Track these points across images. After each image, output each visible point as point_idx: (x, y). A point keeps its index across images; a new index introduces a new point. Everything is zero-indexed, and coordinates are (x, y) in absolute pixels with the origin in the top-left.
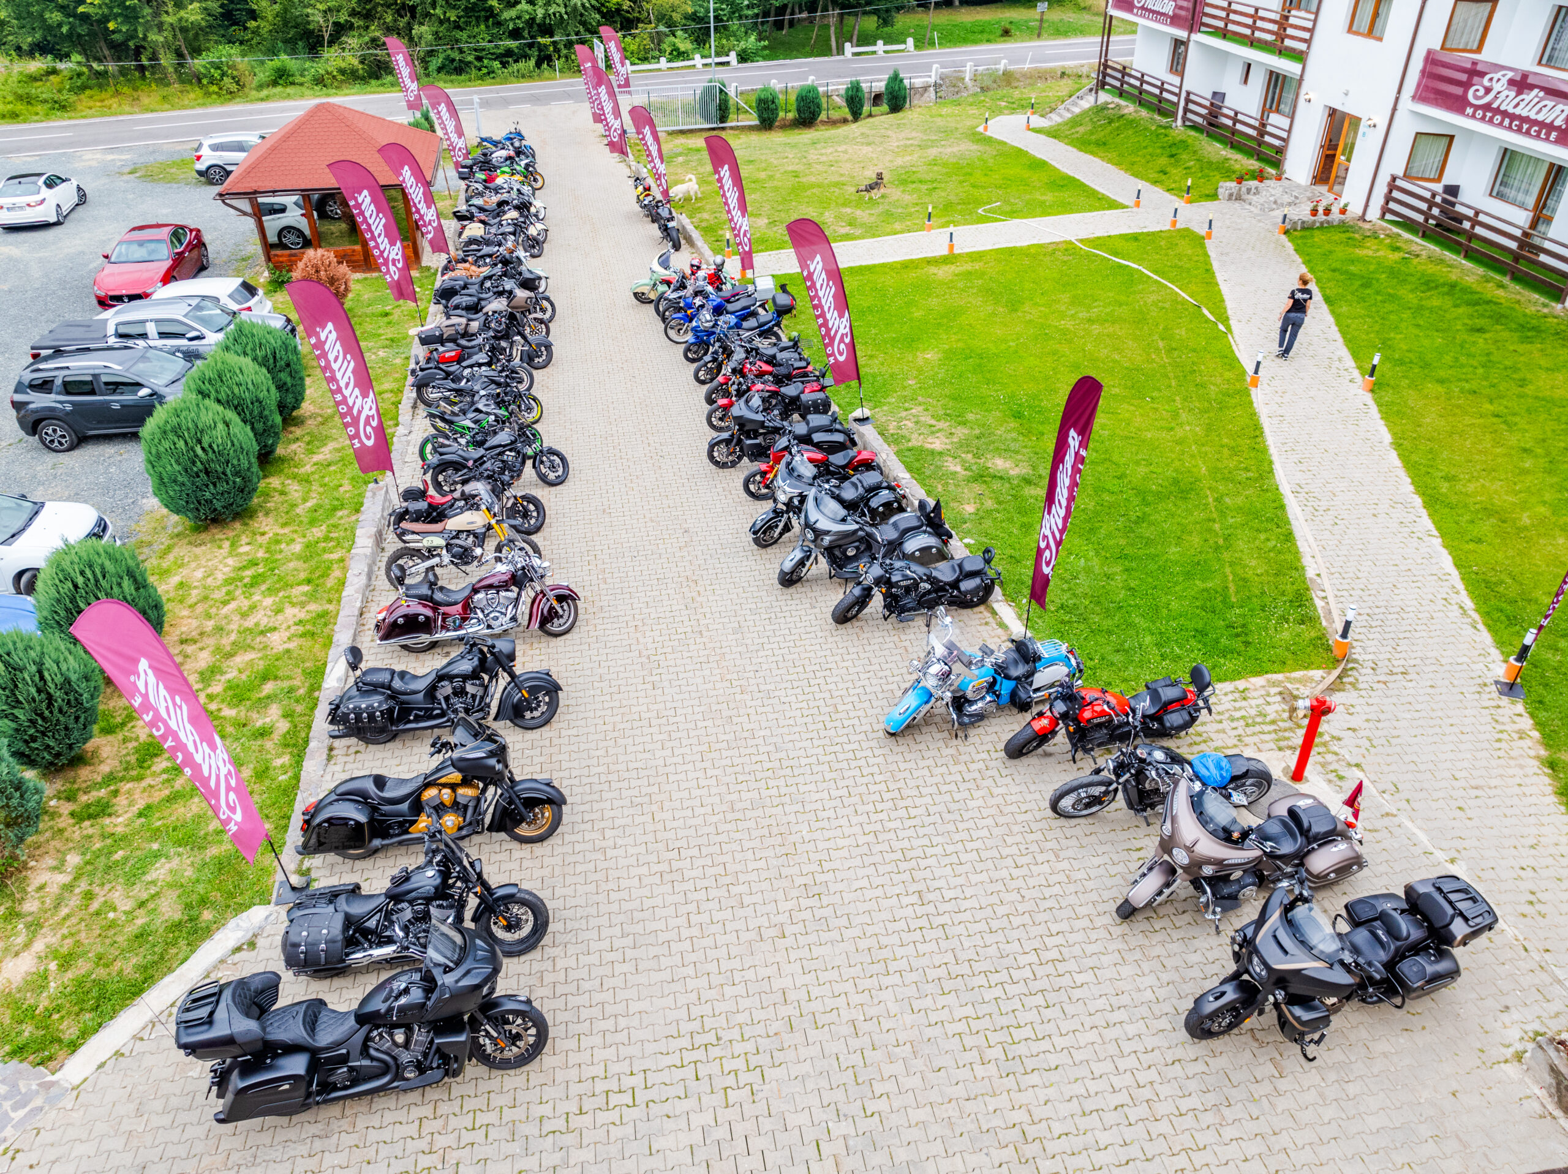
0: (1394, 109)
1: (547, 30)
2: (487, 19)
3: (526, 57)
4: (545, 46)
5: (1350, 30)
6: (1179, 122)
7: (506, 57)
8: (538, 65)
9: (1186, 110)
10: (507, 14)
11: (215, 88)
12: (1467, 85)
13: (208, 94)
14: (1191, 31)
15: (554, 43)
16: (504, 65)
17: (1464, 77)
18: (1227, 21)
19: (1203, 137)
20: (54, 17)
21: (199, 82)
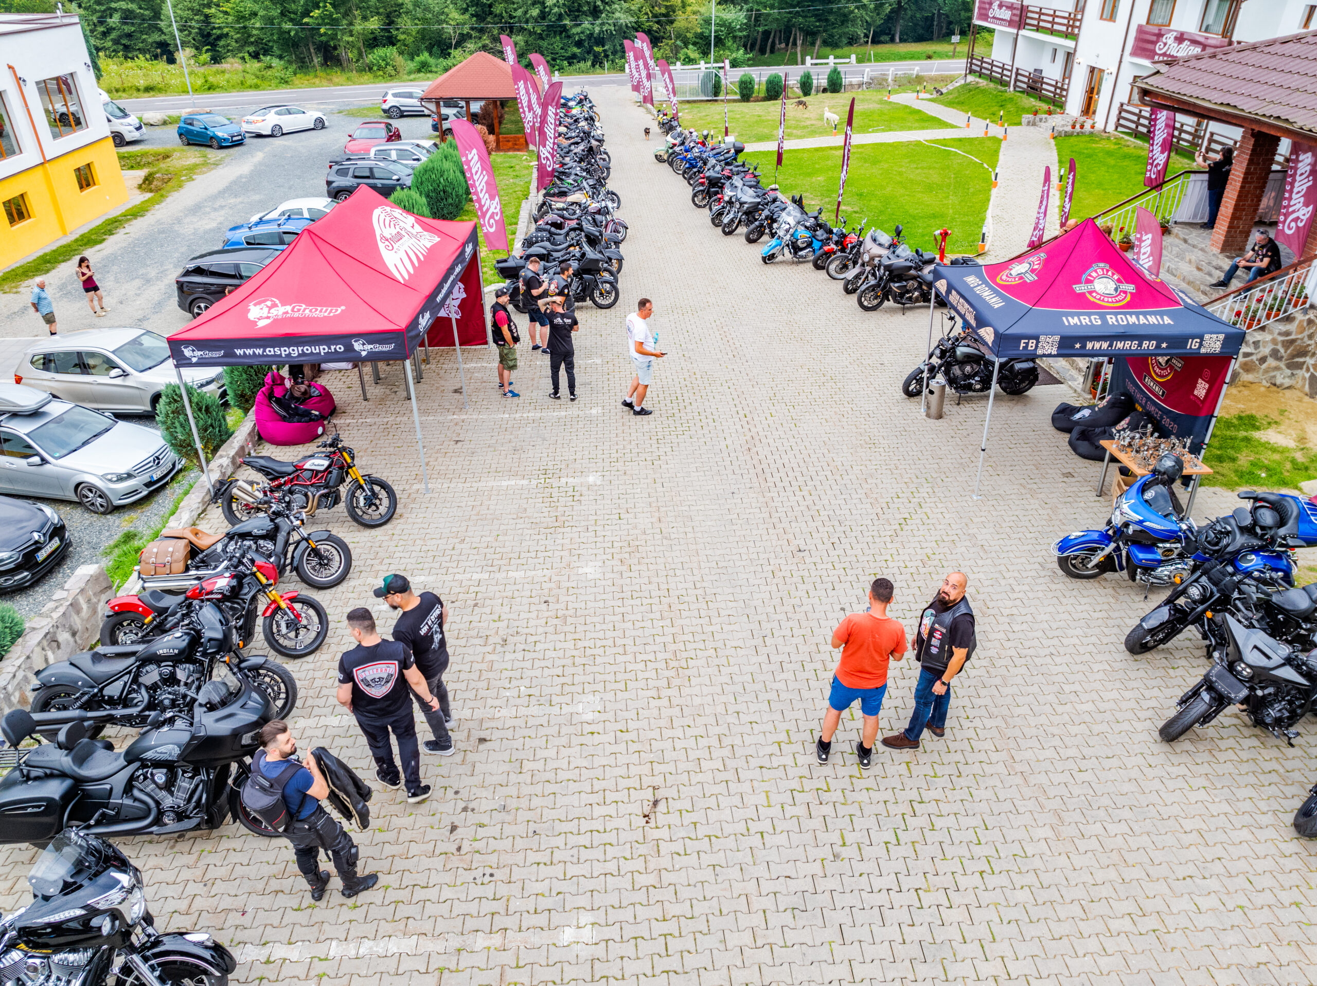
0: (1121, 62)
1: (600, 41)
2: (561, 33)
3: (585, 60)
4: (599, 53)
5: (1101, 18)
6: (1012, 88)
7: (572, 59)
8: (593, 65)
9: (1016, 80)
10: (574, 31)
11: (381, 73)
12: (1155, 43)
13: (376, 77)
14: (1019, 29)
15: (605, 51)
16: (570, 64)
17: (1154, 38)
18: (1039, 20)
19: (1025, 96)
20: (287, 26)
21: (370, 69)
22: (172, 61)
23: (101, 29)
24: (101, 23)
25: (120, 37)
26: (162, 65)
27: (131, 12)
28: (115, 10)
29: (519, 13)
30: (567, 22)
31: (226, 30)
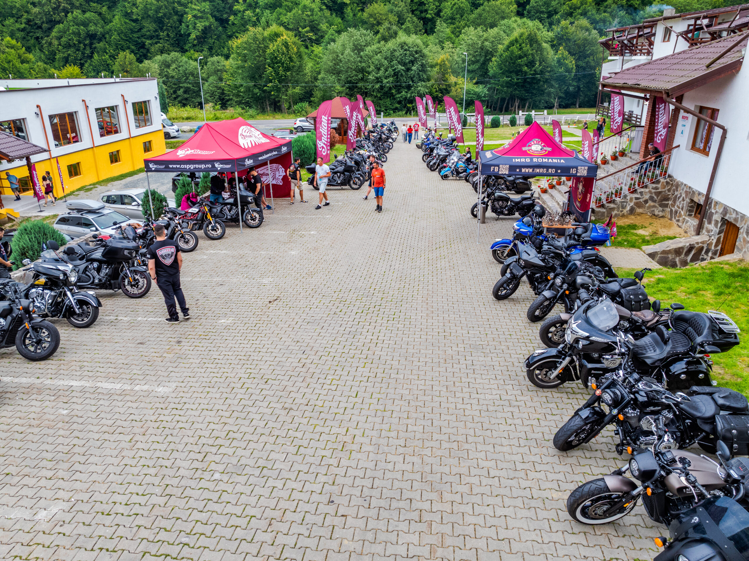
2: (390, 97)
3: (402, 110)
4: (409, 107)
7: (395, 110)
13: (297, 116)
15: (413, 106)
16: (394, 112)
20: (256, 91)
21: (294, 112)
22: (202, 108)
23: (174, 96)
24: (175, 92)
25: (182, 100)
26: (197, 110)
27: (189, 88)
28: (182, 87)
29: (370, 87)
30: (393, 91)
31: (231, 97)
